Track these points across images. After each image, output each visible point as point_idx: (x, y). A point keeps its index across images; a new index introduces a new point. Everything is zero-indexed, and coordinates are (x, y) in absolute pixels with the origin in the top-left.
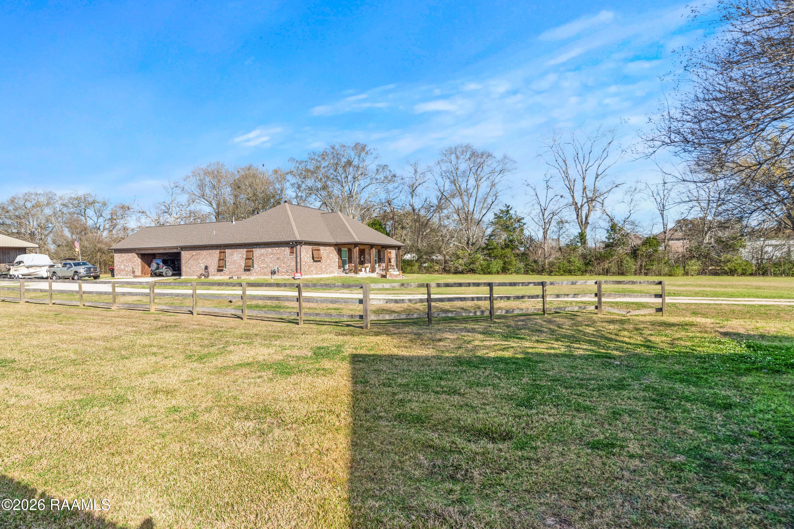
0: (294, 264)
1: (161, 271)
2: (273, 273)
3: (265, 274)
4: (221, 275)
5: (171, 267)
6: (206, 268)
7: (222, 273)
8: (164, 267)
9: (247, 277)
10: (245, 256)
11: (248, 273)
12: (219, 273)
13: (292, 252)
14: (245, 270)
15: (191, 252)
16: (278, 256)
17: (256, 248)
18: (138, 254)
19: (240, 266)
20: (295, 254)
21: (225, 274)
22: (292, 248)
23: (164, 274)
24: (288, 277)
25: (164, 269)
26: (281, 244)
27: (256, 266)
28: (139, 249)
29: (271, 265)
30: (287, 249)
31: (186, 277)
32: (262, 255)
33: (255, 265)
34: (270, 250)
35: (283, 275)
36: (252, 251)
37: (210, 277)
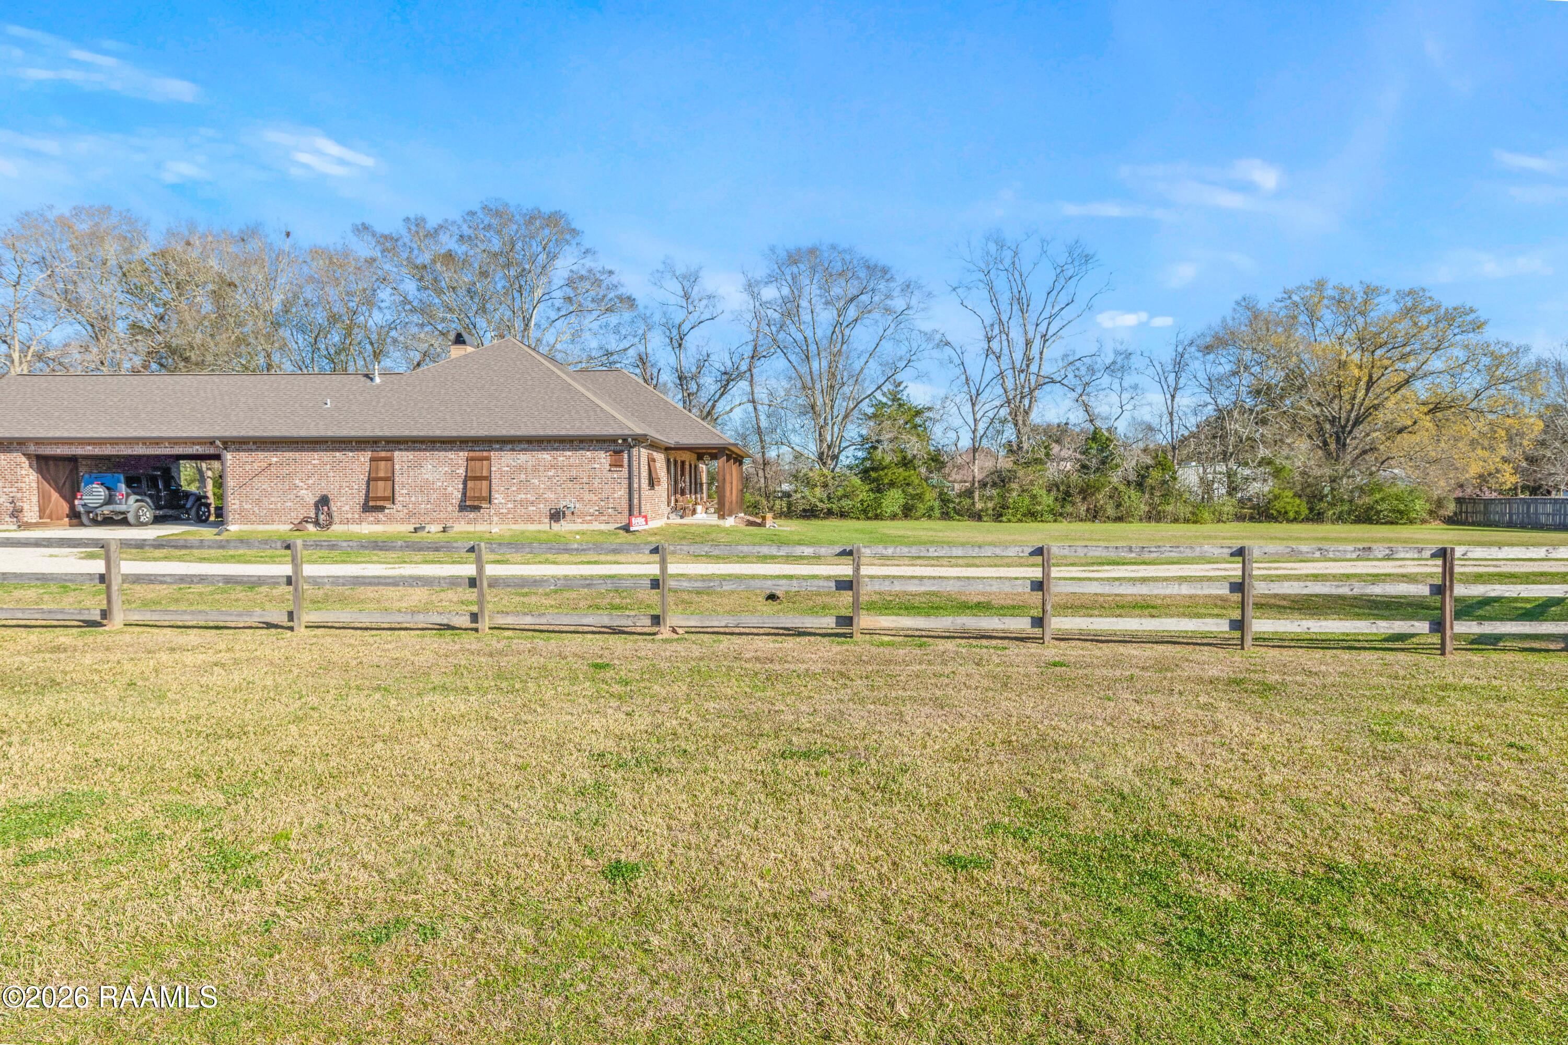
0: (622, 492)
1: (123, 508)
2: (556, 516)
3: (530, 519)
4: (378, 522)
5: (151, 496)
6: (324, 501)
7: (381, 516)
8: (133, 498)
9: (470, 528)
10: (461, 471)
11: (472, 515)
12: (371, 517)
13: (616, 465)
14: (463, 508)
15: (261, 455)
16: (574, 473)
17: (501, 450)
18: (28, 456)
19: (447, 497)
20: (625, 471)
21: (391, 519)
22: (618, 452)
23: (131, 518)
24: (603, 527)
25: (130, 503)
26: (581, 441)
27: (498, 498)
28: (39, 442)
29: (550, 495)
30: (602, 454)
31: (245, 527)
32: (521, 468)
33: (495, 495)
34: (546, 456)
35: (590, 522)
36: (488, 459)
37: (334, 527)
